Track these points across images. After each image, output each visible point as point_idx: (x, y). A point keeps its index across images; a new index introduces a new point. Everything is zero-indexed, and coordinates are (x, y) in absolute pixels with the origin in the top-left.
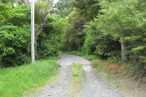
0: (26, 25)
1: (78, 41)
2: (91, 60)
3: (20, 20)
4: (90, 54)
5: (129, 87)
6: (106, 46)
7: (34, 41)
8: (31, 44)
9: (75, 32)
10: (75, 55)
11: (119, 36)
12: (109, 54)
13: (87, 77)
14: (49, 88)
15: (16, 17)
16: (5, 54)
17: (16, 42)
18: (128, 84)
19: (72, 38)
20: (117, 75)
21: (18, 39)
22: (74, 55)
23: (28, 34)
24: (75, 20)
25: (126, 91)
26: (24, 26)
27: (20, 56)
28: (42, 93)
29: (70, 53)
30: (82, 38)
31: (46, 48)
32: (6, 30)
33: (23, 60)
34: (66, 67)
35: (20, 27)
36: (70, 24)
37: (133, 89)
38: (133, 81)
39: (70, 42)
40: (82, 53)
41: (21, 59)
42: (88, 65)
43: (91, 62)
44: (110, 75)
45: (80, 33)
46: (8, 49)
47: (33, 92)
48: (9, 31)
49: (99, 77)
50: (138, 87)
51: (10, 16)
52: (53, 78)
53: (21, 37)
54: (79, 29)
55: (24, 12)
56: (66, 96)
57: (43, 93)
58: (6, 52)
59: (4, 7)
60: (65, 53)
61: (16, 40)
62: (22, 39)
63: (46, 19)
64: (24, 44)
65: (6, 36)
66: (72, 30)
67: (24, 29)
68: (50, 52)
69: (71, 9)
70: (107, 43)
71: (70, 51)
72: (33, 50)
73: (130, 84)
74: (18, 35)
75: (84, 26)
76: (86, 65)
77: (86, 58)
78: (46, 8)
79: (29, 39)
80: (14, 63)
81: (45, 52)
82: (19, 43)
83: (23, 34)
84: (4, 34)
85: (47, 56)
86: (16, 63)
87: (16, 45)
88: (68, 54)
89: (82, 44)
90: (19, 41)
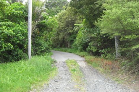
0: (23, 22)
1: (68, 39)
2: (83, 56)
3: (16, 17)
4: (81, 51)
5: (127, 81)
6: (100, 43)
7: (31, 38)
8: (28, 40)
9: (66, 30)
10: (65, 51)
11: (120, 34)
12: (103, 51)
13: (84, 72)
14: (54, 82)
15: (13, 14)
16: (4, 50)
17: (15, 38)
18: (126, 78)
19: (63, 36)
20: (114, 70)
21: (17, 36)
22: (63, 51)
23: (25, 30)
24: (67, 18)
25: (125, 84)
26: (21, 23)
27: (17, 52)
28: (49, 87)
29: (60, 50)
30: (72, 36)
31: (40, 45)
32: (5, 27)
33: (20, 55)
34: (62, 62)
35: (17, 23)
36: (61, 22)
37: (131, 82)
38: (130, 76)
39: (60, 40)
40: (73, 49)
41: (18, 55)
42: (82, 61)
43: (84, 58)
44: (106, 70)
45: (71, 31)
46: (7, 45)
47: (39, 85)
48: (8, 28)
49: (96, 72)
50: (136, 80)
51: (8, 12)
52: (54, 73)
53: (19, 34)
54: (71, 27)
55: (20, 9)
56: (73, 89)
57: (51, 87)
58: (5, 48)
59: (2, 4)
60: (54, 50)
61: (14, 36)
62: (20, 36)
63: (40, 17)
64: (22, 40)
65: (6, 32)
66: (63, 28)
67: (21, 26)
68: (44, 48)
69: (59, 8)
70: (101, 41)
71: (59, 48)
72: (30, 46)
73: (127, 78)
74: (16, 32)
75: (75, 25)
76: (79, 61)
77: (78, 55)
78: (42, 6)
79: (26, 35)
80: (10, 58)
81: (39, 49)
82: (17, 39)
83: (21, 31)
84: (4, 30)
85: (41, 52)
86: (12, 58)
87: (14, 41)
88: (57, 50)
89: (72, 42)
90: (18, 37)
